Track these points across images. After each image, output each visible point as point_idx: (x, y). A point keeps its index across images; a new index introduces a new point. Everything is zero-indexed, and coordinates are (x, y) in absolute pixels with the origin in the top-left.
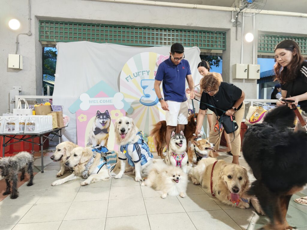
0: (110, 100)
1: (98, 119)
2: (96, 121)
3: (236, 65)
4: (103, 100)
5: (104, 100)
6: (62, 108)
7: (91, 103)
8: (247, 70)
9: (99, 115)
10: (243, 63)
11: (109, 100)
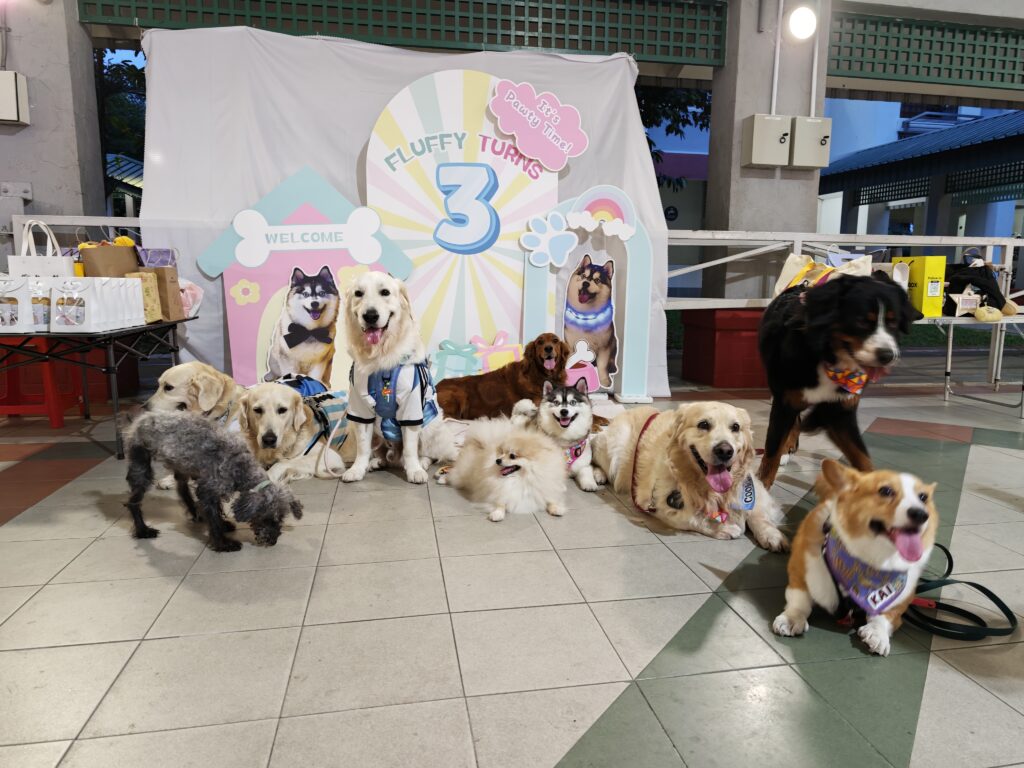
0: (336, 233)
1: (297, 295)
2: (290, 301)
3: (753, 117)
4: (310, 234)
5: (316, 234)
6: (173, 258)
7: (272, 241)
8: (789, 138)
9: (300, 282)
10: (778, 113)
11: (331, 234)
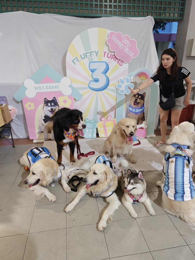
0: (57, 86)
1: (46, 106)
2: (44, 109)
3: (193, 39)
4: (49, 87)
5: (51, 86)
9: (47, 102)
11: (55, 86)
